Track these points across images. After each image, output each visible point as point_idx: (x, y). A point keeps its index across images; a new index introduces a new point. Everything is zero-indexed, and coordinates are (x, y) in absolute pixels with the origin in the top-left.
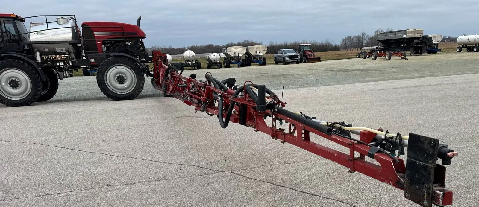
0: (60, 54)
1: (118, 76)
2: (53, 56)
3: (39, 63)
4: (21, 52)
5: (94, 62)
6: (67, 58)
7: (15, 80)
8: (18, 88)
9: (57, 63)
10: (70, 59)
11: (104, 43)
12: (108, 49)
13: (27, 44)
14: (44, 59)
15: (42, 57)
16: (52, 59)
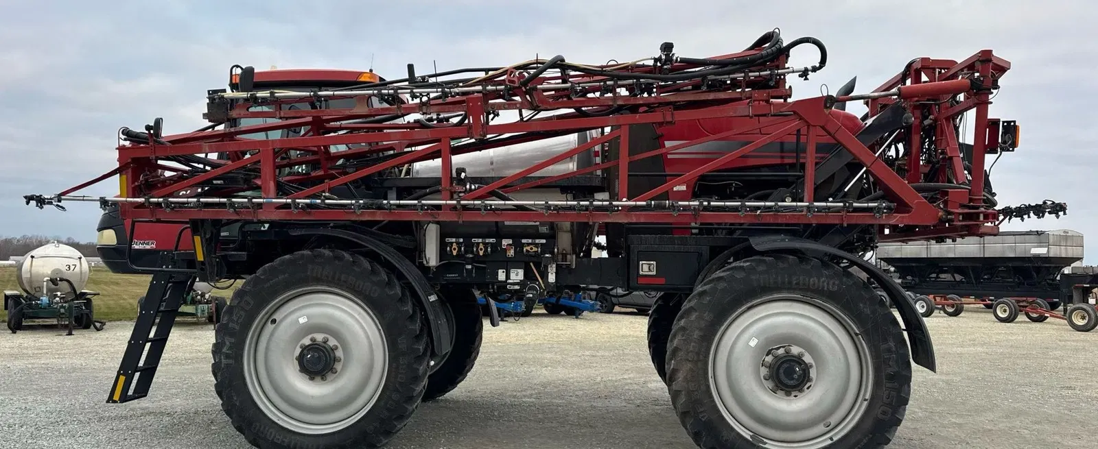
0: (516, 234)
2: (487, 241)
3: (429, 267)
5: (654, 273)
6: (543, 252)
7: (326, 341)
8: (330, 376)
9: (500, 271)
10: (553, 258)
14: (455, 253)
15: (443, 246)
16: (481, 253)
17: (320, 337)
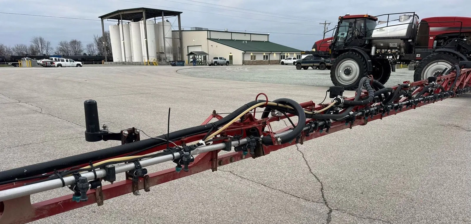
0: (392, 49)
1: (437, 72)
2: (385, 50)
3: (372, 56)
4: (361, 46)
5: (419, 57)
6: (396, 52)
7: (349, 69)
8: (349, 75)
9: (387, 57)
10: (399, 54)
11: (437, 38)
12: (438, 45)
13: (368, 40)
14: (378, 52)
15: (376, 51)
16: (383, 52)
17: (348, 68)
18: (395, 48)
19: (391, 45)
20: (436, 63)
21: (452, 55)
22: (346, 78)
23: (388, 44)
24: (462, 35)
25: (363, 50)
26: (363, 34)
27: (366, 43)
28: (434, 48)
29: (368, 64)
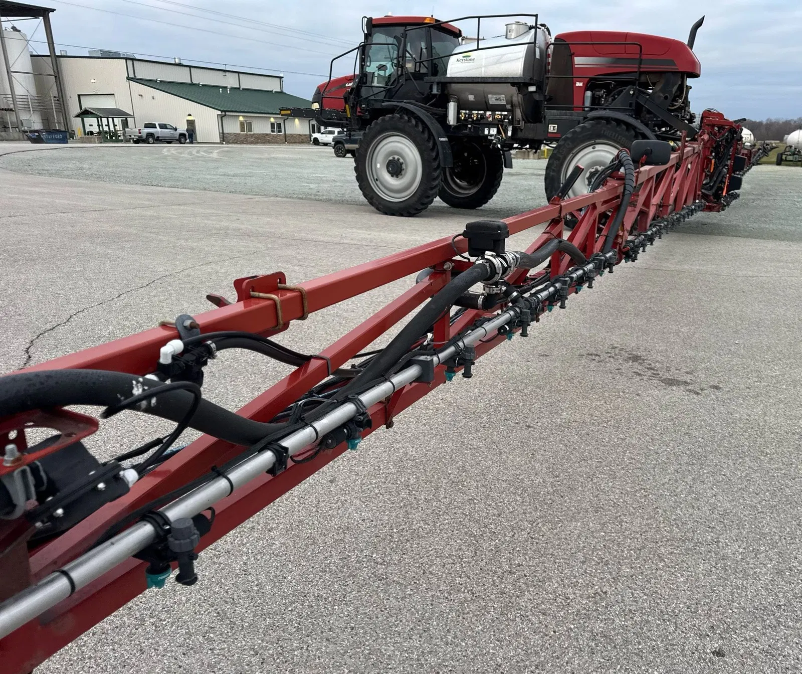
0: (494, 108)
2: (480, 112)
3: (451, 126)
4: (423, 101)
5: (555, 131)
6: (504, 119)
7: (398, 159)
8: (400, 177)
9: (486, 129)
10: (511, 122)
11: (592, 84)
12: (595, 101)
13: (438, 83)
14: (463, 118)
15: (459, 113)
16: (475, 118)
17: (396, 157)
18: (501, 108)
19: (492, 100)
20: (590, 149)
21: (624, 127)
22: (391, 184)
23: (485, 97)
24: (643, 79)
25: (427, 110)
26: (426, 65)
27: (435, 91)
28: (586, 109)
29: (440, 148)
